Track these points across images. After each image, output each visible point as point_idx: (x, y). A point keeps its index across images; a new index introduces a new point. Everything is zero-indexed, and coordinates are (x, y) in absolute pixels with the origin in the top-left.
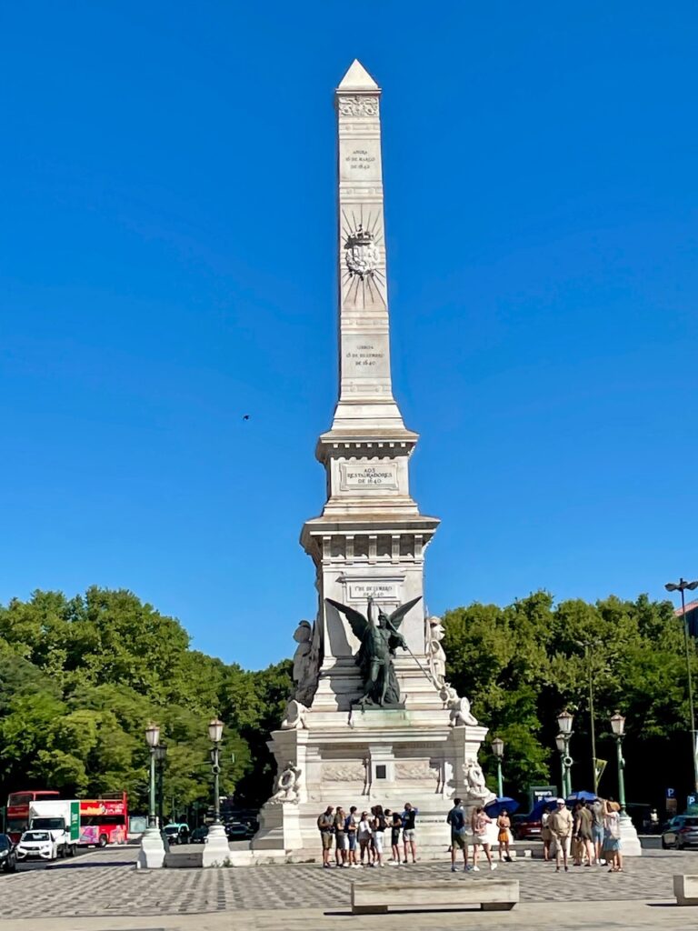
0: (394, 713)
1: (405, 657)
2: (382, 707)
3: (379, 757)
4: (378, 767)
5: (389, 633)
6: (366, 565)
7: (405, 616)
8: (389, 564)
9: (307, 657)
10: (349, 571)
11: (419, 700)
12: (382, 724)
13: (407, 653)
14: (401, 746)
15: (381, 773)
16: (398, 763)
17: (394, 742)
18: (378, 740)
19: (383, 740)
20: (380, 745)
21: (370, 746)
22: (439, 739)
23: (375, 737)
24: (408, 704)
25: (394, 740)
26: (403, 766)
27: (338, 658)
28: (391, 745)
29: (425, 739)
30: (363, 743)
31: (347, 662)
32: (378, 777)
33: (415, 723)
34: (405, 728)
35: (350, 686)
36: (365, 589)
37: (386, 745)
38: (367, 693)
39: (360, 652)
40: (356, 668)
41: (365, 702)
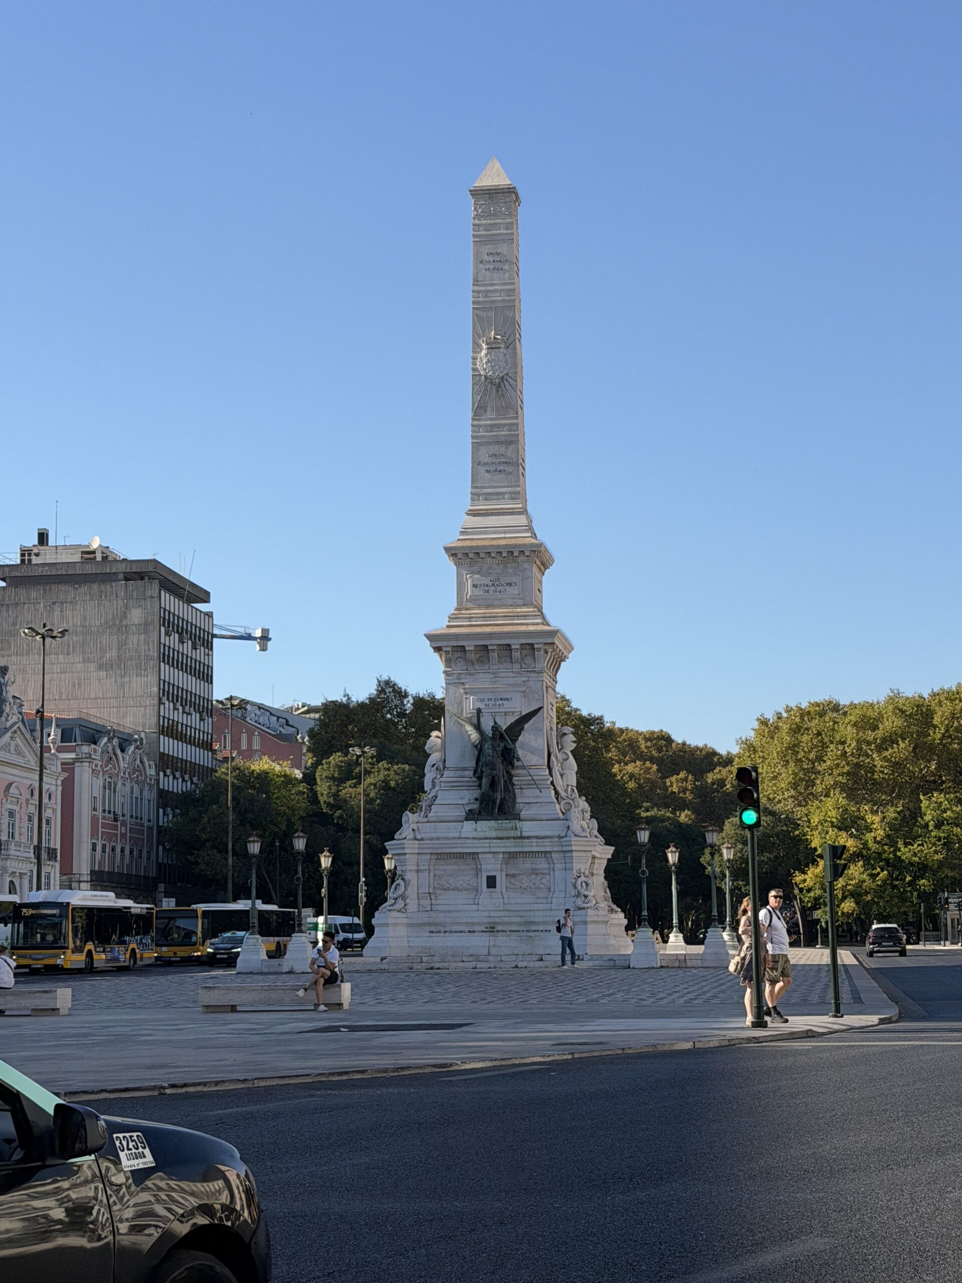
0: (507, 824)
2: (497, 819)
4: (488, 877)
6: (488, 676)
8: (510, 675)
9: (435, 767)
10: (470, 682)
11: (535, 810)
12: (494, 834)
14: (511, 856)
15: (491, 882)
16: (509, 873)
17: (504, 853)
18: (488, 850)
19: (492, 850)
20: (490, 856)
21: (480, 856)
22: (548, 849)
23: (485, 847)
24: (523, 814)
25: (503, 850)
26: (514, 876)
27: (457, 769)
28: (501, 856)
29: (535, 849)
30: (474, 853)
31: (467, 773)
32: (488, 887)
33: (525, 834)
34: (514, 838)
35: (467, 797)
36: (486, 700)
37: (496, 856)
38: (481, 804)
39: (477, 763)
40: (474, 779)
41: (480, 813)
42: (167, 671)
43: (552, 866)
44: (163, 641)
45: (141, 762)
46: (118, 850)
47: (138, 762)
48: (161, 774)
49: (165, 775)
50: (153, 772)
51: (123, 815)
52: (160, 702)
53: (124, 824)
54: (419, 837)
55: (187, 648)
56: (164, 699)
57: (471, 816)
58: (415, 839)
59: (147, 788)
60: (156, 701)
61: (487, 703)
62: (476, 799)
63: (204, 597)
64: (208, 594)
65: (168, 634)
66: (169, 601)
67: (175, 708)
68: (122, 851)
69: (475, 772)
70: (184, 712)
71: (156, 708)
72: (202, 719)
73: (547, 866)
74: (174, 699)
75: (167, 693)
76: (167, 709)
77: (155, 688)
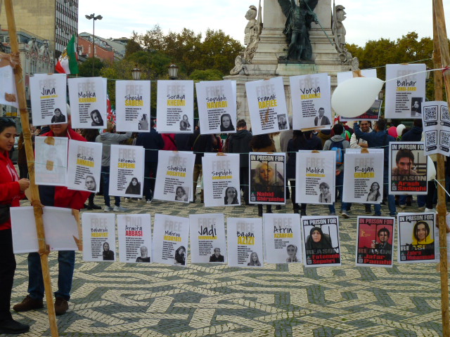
0: (307, 66)
1: (317, 29)
2: (300, 63)
5: (306, 12)
7: (319, 2)
9: (253, 29)
11: (325, 58)
13: (318, 26)
24: (317, 59)
27: (271, 29)
31: (277, 32)
35: (279, 48)
38: (289, 53)
39: (287, 25)
40: (283, 36)
41: (288, 58)
42: (59, 15)
45: (47, 53)
52: (56, 28)
54: (246, 73)
55: (67, 5)
56: (58, 26)
57: (281, 60)
59: (50, 65)
60: (53, 27)
62: (284, 50)
67: (62, 31)
69: (285, 31)
70: (66, 33)
71: (53, 30)
72: (73, 36)
74: (62, 27)
75: (59, 24)
76: (59, 31)
77: (53, 21)
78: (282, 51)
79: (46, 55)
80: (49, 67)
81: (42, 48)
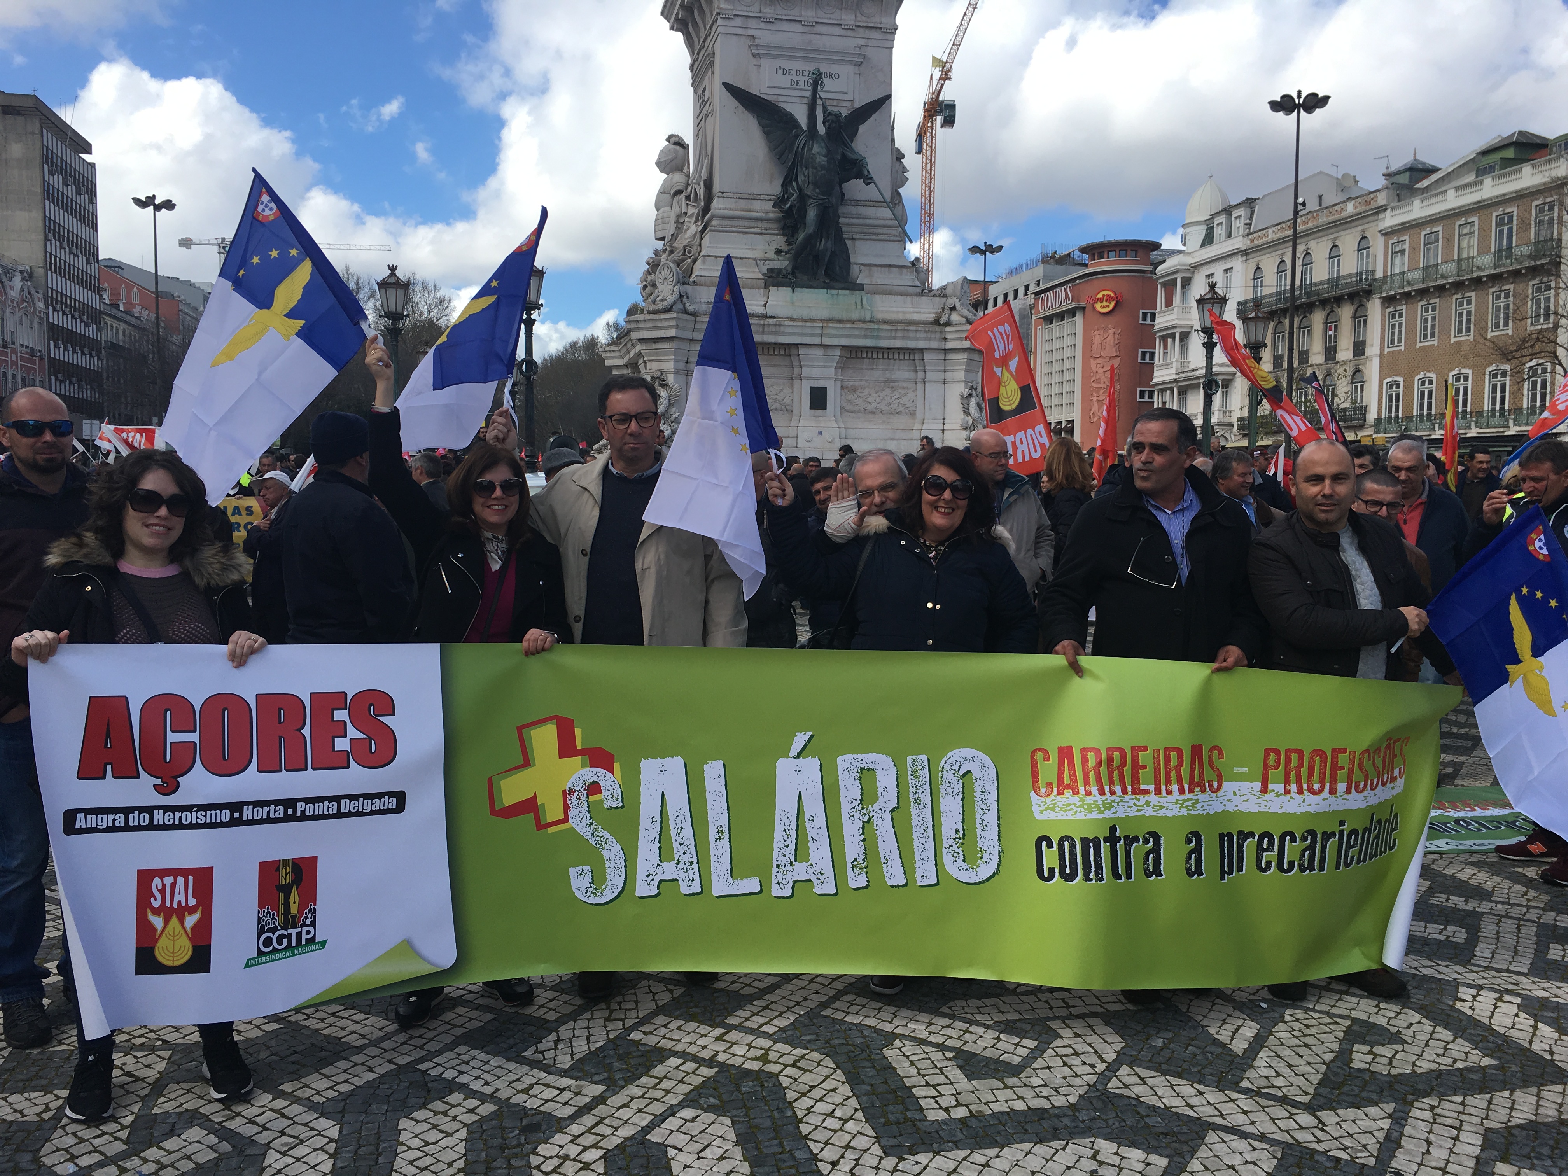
0: (845, 297)
2: (827, 287)
3: (816, 372)
4: (813, 389)
6: (798, 27)
7: (862, 129)
8: (837, 30)
10: (765, 35)
11: (881, 278)
12: (824, 314)
14: (853, 354)
15: (818, 399)
16: (846, 383)
17: (844, 347)
18: (817, 341)
19: (827, 341)
20: (819, 352)
21: (802, 351)
22: (921, 344)
23: (812, 335)
24: (863, 280)
25: (844, 342)
26: (854, 390)
27: (739, 196)
28: (838, 353)
29: (898, 344)
30: (789, 345)
31: (757, 205)
32: (812, 407)
33: (880, 316)
34: (864, 322)
35: (766, 247)
36: (793, 72)
37: (830, 352)
38: (794, 259)
40: (775, 215)
41: (793, 273)
42: (52, 210)
43: (921, 375)
44: (46, 179)
45: (29, 293)
46: (10, 377)
47: (26, 293)
48: (51, 308)
49: (55, 310)
50: (41, 305)
51: (13, 343)
52: (46, 239)
53: (14, 351)
54: (691, 308)
55: (71, 191)
56: (51, 236)
57: (777, 279)
58: (686, 312)
59: (36, 320)
60: (42, 237)
61: (795, 78)
62: (779, 252)
63: (87, 148)
64: (90, 145)
65: (51, 173)
66: (50, 140)
67: (62, 247)
68: (14, 377)
69: (779, 202)
70: (70, 253)
71: (42, 243)
72: (88, 262)
73: (912, 375)
74: (61, 238)
75: (51, 230)
76: (53, 246)
77: (40, 224)
78: (772, 254)
79: (27, 297)
80: (36, 325)
81: (17, 282)
